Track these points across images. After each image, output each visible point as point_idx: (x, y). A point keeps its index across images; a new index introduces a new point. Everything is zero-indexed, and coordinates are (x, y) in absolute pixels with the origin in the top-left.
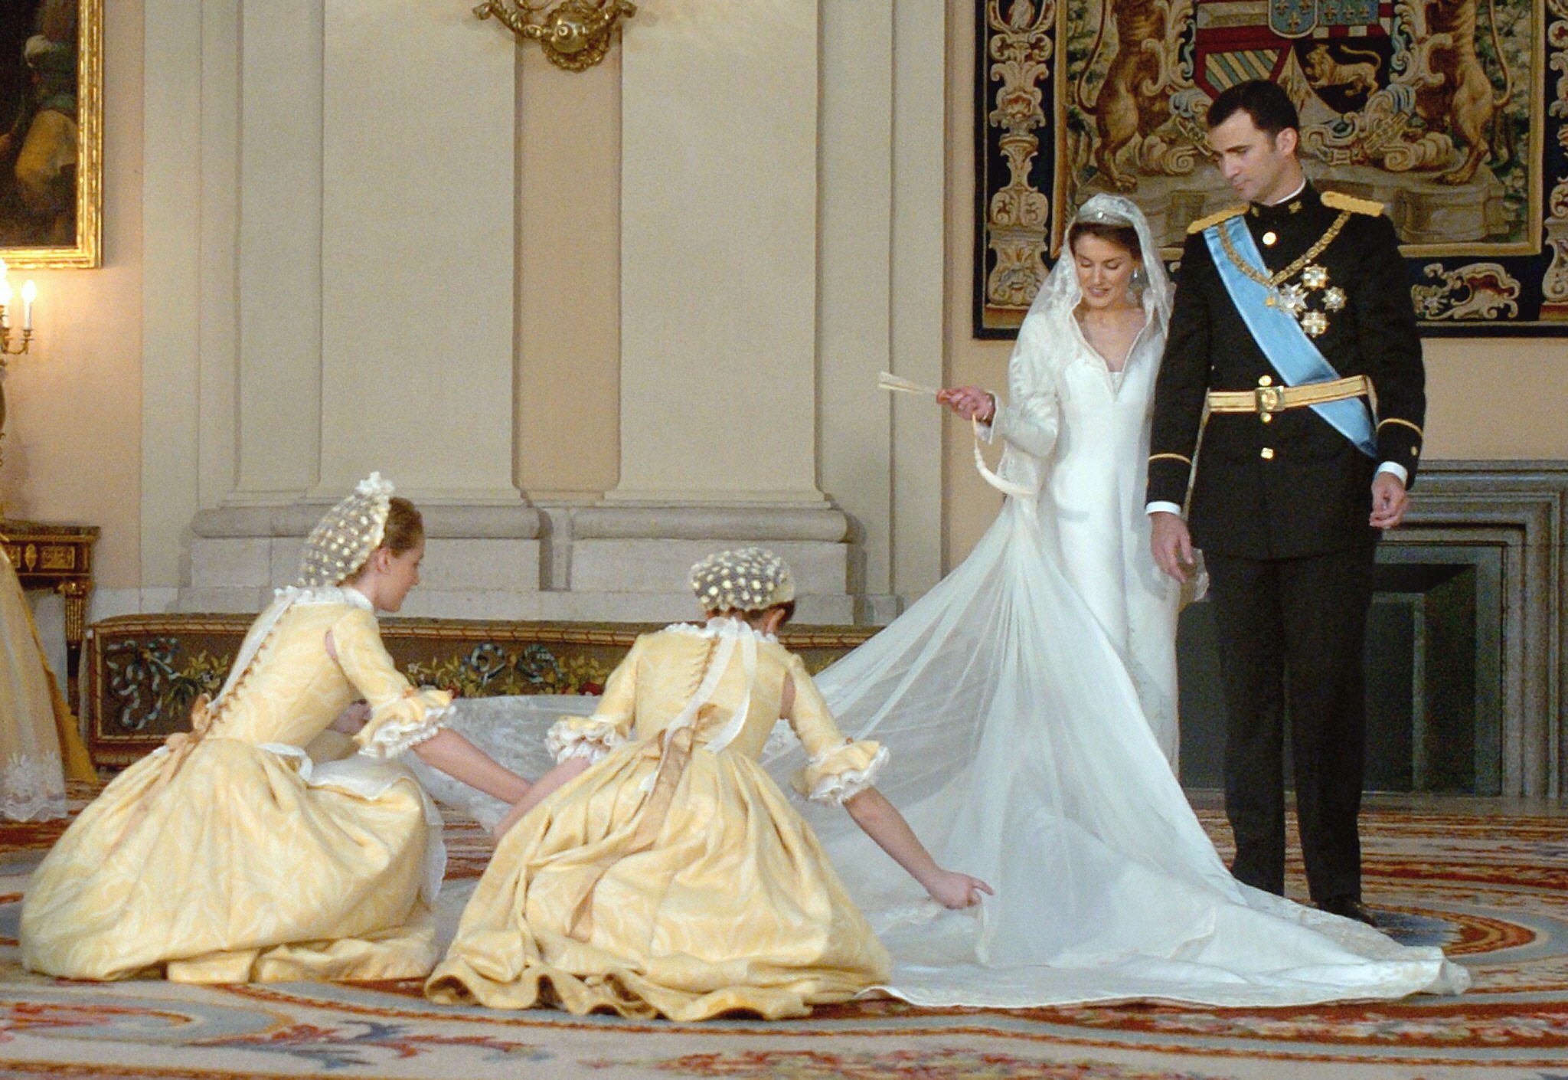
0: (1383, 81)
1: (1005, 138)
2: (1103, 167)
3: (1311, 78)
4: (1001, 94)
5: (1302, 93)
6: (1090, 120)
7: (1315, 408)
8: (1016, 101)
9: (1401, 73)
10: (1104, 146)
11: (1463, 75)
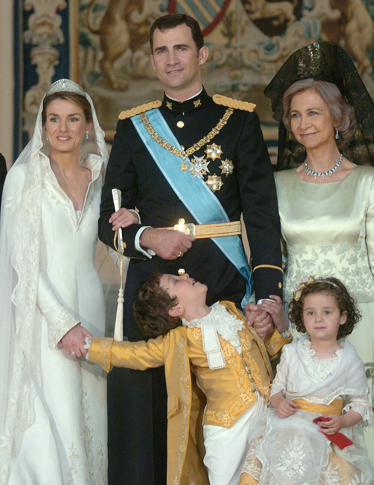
0: (298, 14)
1: (35, 52)
2: (105, 74)
3: (249, 12)
4: (32, 20)
5: (243, 23)
6: (95, 39)
7: (213, 239)
8: (43, 24)
9: (310, 9)
10: (105, 58)
11: (352, 13)
